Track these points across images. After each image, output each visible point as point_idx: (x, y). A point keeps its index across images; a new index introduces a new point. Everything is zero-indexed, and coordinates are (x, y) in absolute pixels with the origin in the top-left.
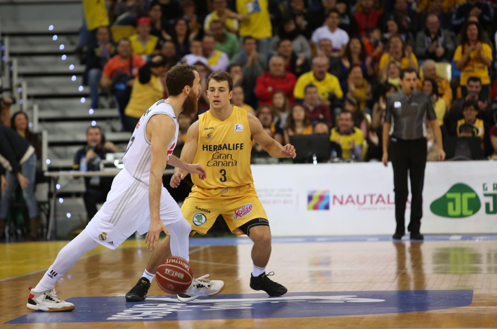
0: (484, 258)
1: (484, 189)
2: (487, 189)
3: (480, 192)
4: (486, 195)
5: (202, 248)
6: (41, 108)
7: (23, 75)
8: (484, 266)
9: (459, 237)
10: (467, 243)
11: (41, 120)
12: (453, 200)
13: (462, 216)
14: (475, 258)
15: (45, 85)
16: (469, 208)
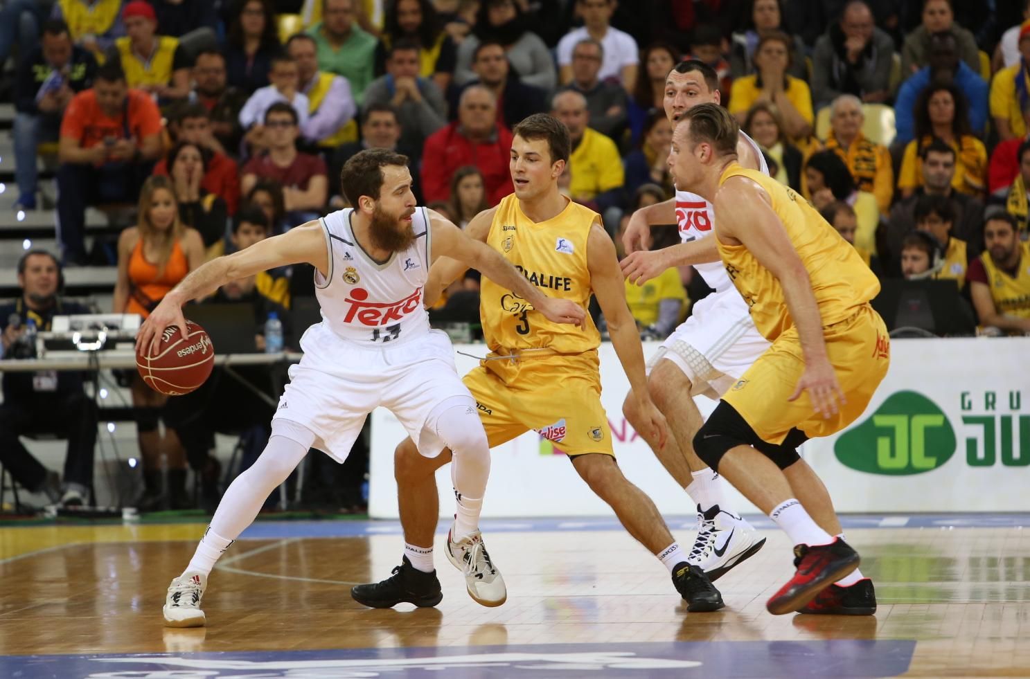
0: (962, 569)
1: (963, 407)
2: (970, 407)
3: (954, 415)
4: (967, 420)
8: (963, 587)
9: (903, 521)
10: (920, 535)
12: (890, 432)
13: (910, 470)
14: (942, 567)
16: (928, 453)
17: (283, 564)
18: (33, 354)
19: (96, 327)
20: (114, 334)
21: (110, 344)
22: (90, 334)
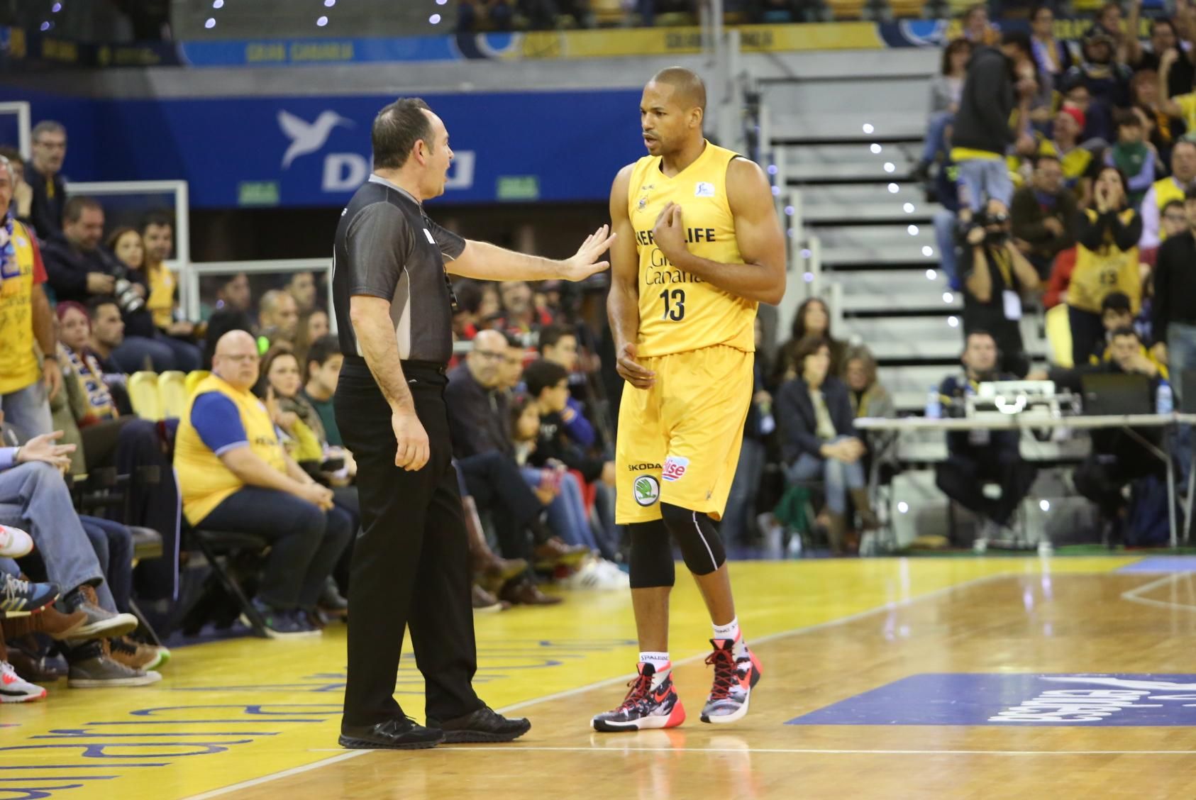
5: (1174, 578)
6: (848, 291)
7: (815, 224)
11: (847, 315)
15: (853, 244)
17: (1174, 596)
18: (963, 414)
19: (1016, 393)
20: (1031, 399)
21: (1028, 407)
22: (1010, 398)
